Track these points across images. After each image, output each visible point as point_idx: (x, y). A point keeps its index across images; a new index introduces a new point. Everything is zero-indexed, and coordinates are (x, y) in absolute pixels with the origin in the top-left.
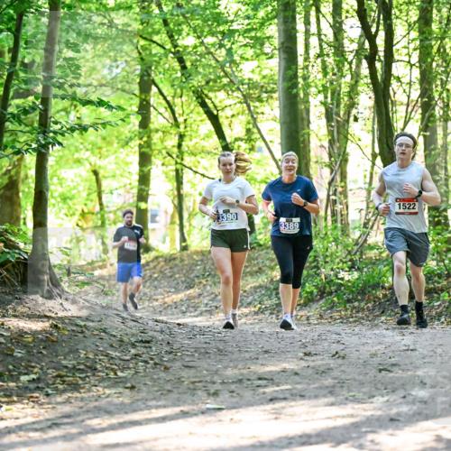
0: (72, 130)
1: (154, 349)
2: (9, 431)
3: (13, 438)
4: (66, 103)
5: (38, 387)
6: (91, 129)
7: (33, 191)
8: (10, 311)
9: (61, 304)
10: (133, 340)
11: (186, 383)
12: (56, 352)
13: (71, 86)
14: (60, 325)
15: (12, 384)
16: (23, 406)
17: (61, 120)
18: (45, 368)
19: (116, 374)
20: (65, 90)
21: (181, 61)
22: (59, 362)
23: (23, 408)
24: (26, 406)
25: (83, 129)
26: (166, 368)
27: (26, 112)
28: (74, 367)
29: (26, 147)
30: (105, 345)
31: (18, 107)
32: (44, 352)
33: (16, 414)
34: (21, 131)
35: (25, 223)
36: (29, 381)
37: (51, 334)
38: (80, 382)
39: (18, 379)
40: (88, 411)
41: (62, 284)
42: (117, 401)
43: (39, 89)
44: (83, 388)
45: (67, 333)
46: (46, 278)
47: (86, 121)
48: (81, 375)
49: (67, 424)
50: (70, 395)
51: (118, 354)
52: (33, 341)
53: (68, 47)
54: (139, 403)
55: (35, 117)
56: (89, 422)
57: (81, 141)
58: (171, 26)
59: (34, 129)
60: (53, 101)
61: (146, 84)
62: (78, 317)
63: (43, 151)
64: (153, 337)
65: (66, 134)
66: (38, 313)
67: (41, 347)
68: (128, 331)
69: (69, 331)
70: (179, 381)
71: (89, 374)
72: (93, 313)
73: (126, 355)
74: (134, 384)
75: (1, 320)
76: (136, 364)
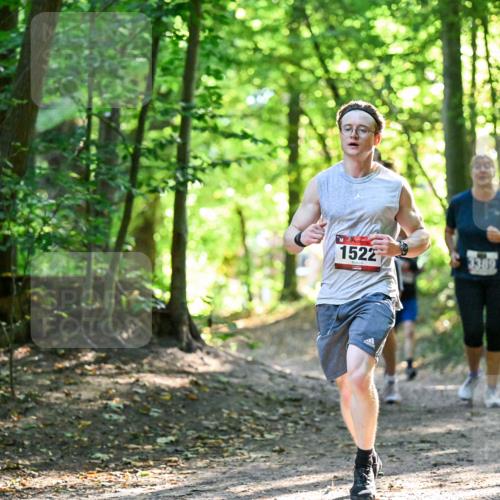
0: (213, 165)
1: (304, 408)
2: (144, 498)
4: (206, 135)
5: (177, 451)
6: (234, 166)
8: (146, 367)
9: (202, 359)
10: (282, 398)
11: (340, 446)
12: (197, 412)
13: (213, 117)
14: (200, 382)
15: (148, 447)
16: (159, 471)
17: (199, 155)
18: (184, 429)
19: (262, 436)
20: (205, 121)
21: (334, 89)
22: (199, 423)
23: (160, 474)
24: (163, 471)
25: (226, 164)
26: (319, 430)
27: (162, 146)
28: (216, 429)
29: (162, 185)
30: (251, 404)
31: (154, 140)
32: (183, 411)
33: (152, 480)
34: (158, 167)
35: (161, 270)
36: (166, 443)
37: (191, 392)
38: (223, 445)
39: (155, 441)
40: (231, 477)
41: (202, 336)
42: (263, 466)
43: (177, 120)
44: (227, 451)
45: (207, 390)
46: (185, 329)
47: (229, 156)
48: (226, 437)
49: (209, 491)
51: (265, 414)
52: (171, 398)
53: (209, 74)
54: (288, 468)
55: (174, 151)
57: (223, 175)
58: (323, 49)
59: (171, 164)
60: (193, 134)
61: (295, 114)
62: (223, 374)
63: (181, 189)
64: (303, 395)
65: (207, 171)
66: (176, 368)
67: (180, 406)
68: (276, 388)
69: (210, 388)
70: (333, 443)
71: (233, 436)
72: (237, 368)
73: (274, 415)
74: (282, 447)
75: (136, 376)
76: (285, 425)
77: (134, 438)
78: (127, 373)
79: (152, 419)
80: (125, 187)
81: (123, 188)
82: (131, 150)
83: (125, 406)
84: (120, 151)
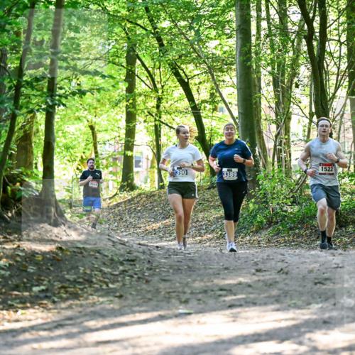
0: (74, 94)
1: (138, 266)
2: (24, 330)
3: (27, 336)
4: (69, 73)
5: (46, 296)
6: (88, 94)
7: (43, 142)
8: (25, 237)
9: (65, 231)
10: (121, 259)
11: (163, 293)
12: (61, 268)
13: (73, 59)
14: (64, 248)
15: (26, 294)
16: (31, 311)
17: (65, 86)
18: (52, 282)
19: (107, 286)
20: (68, 63)
21: (159, 40)
22: (63, 277)
23: (35, 313)
24: (37, 311)
25: (82, 93)
26: (147, 282)
27: (37, 80)
28: (75, 281)
29: (37, 108)
30: (100, 263)
31: (31, 76)
32: (52, 268)
33: (29, 317)
34: (34, 95)
35: (36, 167)
36: (40, 291)
37: (57, 254)
38: (80, 292)
39: (31, 290)
40: (86, 315)
41: (65, 215)
42: (108, 307)
43: (48, 61)
44: (82, 297)
45: (69, 253)
46: (53, 210)
47: (85, 87)
48: (82, 287)
49: (70, 325)
50: (71, 302)
51: (109, 270)
52: (43, 259)
53: (70, 29)
54: (126, 308)
55: (45, 84)
56: (87, 324)
57: (80, 102)
58: (152, 12)
59: (44, 93)
60: (59, 71)
61: (132, 58)
62: (79, 241)
63: (51, 110)
64: (137, 257)
65: (69, 97)
66: (46, 238)
67: (49, 264)
68: (117, 252)
69: (70, 252)
70: (158, 291)
71: (87, 286)
72: (90, 238)
73: (115, 271)
74: (122, 293)
75: (17, 243)
76: (124, 278)
77: (16, 288)
78: (11, 241)
79: (29, 273)
80: (11, 110)
81: (9, 110)
82: (14, 82)
83: (10, 264)
84: (7, 83)
